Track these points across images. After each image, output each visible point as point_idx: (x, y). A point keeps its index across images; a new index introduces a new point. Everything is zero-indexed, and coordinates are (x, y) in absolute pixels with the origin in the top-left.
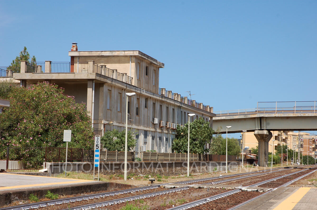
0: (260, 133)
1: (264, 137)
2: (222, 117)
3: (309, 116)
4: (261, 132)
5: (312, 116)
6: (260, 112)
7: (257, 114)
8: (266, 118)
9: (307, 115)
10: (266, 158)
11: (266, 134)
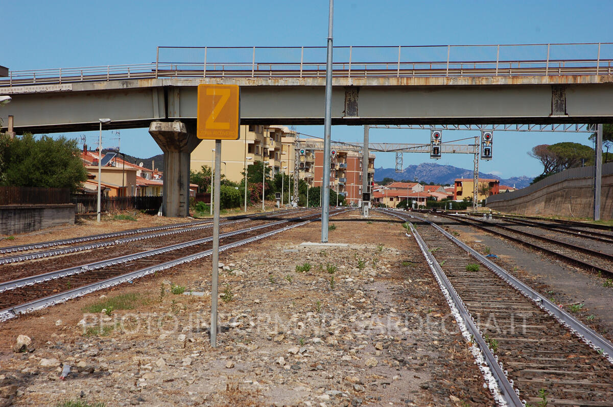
0: (163, 130)
1: (176, 138)
2: (63, 85)
3: (286, 84)
4: (165, 127)
5: (295, 84)
6: (162, 73)
7: (155, 78)
8: (182, 89)
9: (282, 82)
10: (181, 195)
11: (180, 131)
